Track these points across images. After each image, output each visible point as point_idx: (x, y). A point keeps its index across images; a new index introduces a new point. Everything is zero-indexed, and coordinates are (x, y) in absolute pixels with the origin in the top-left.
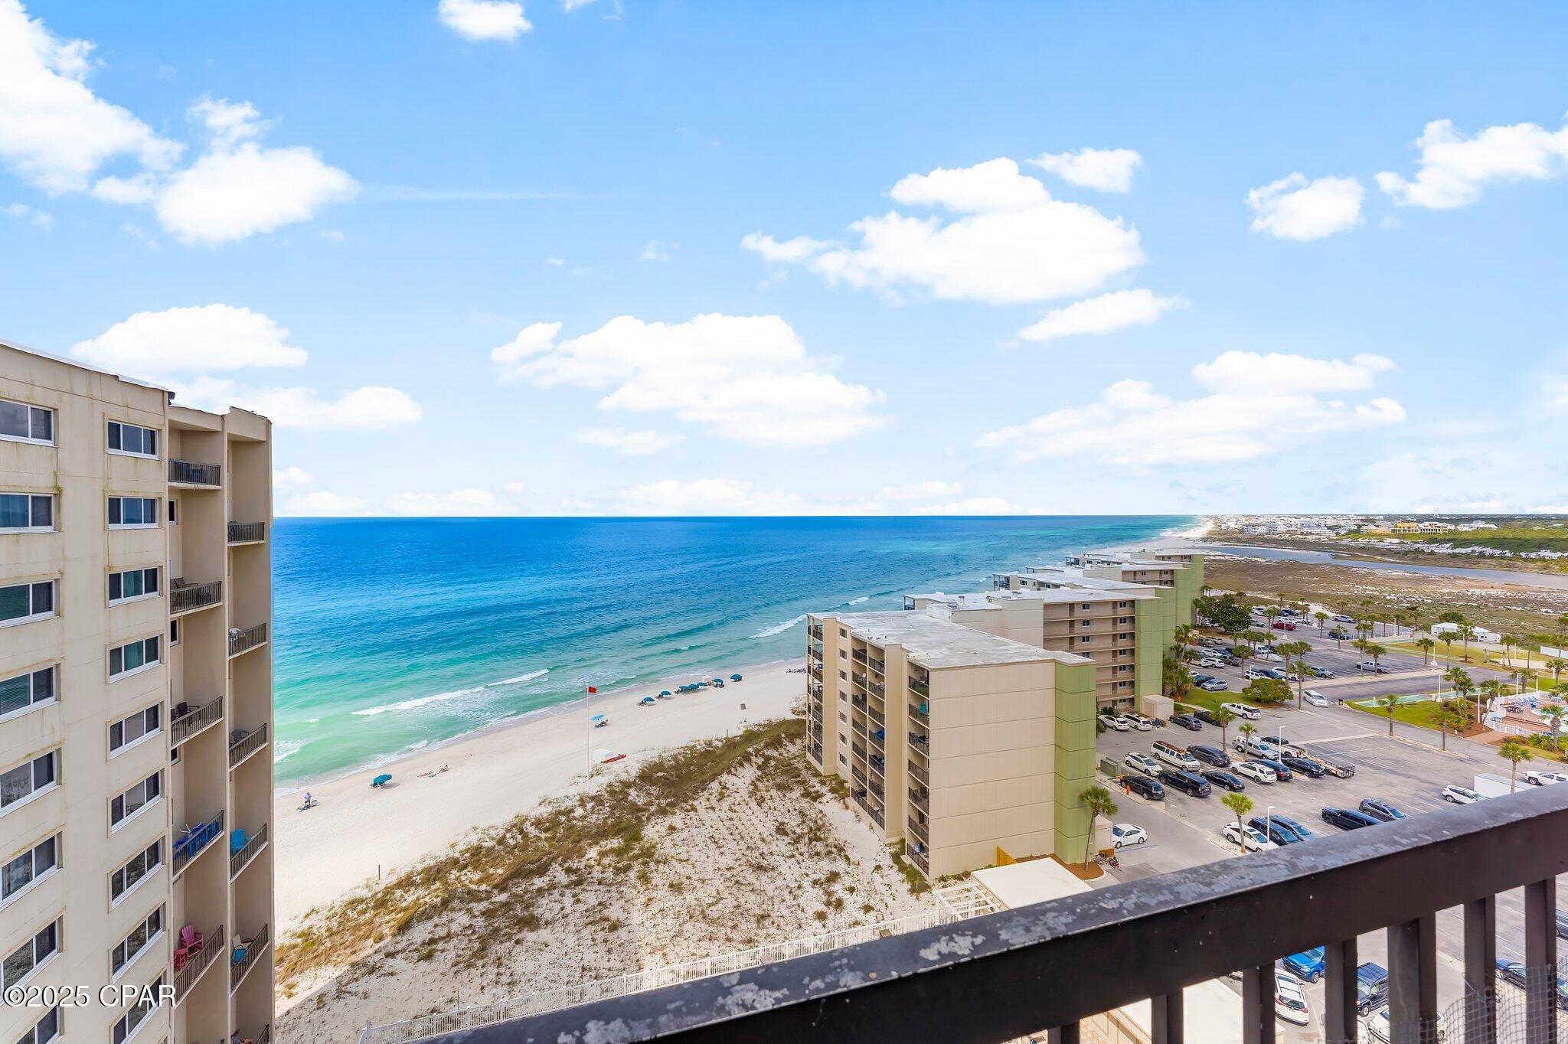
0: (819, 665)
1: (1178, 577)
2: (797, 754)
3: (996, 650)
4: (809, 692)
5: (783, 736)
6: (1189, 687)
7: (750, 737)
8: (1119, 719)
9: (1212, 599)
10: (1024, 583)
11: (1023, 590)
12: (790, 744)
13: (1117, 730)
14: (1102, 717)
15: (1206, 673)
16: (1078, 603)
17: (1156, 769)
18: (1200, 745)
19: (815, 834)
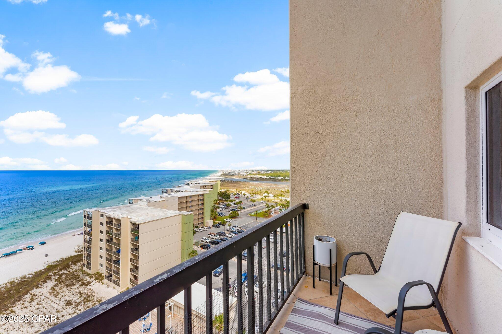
0: (90, 230)
1: (214, 186)
2: (78, 269)
3: (163, 214)
4: (85, 242)
5: (70, 263)
6: (217, 216)
7: (50, 268)
8: (200, 229)
9: (222, 192)
10: (172, 191)
11: (172, 193)
12: (74, 266)
13: (199, 232)
14: (195, 229)
15: (221, 212)
16: (188, 196)
17: (208, 241)
18: (219, 231)
19: (87, 299)
